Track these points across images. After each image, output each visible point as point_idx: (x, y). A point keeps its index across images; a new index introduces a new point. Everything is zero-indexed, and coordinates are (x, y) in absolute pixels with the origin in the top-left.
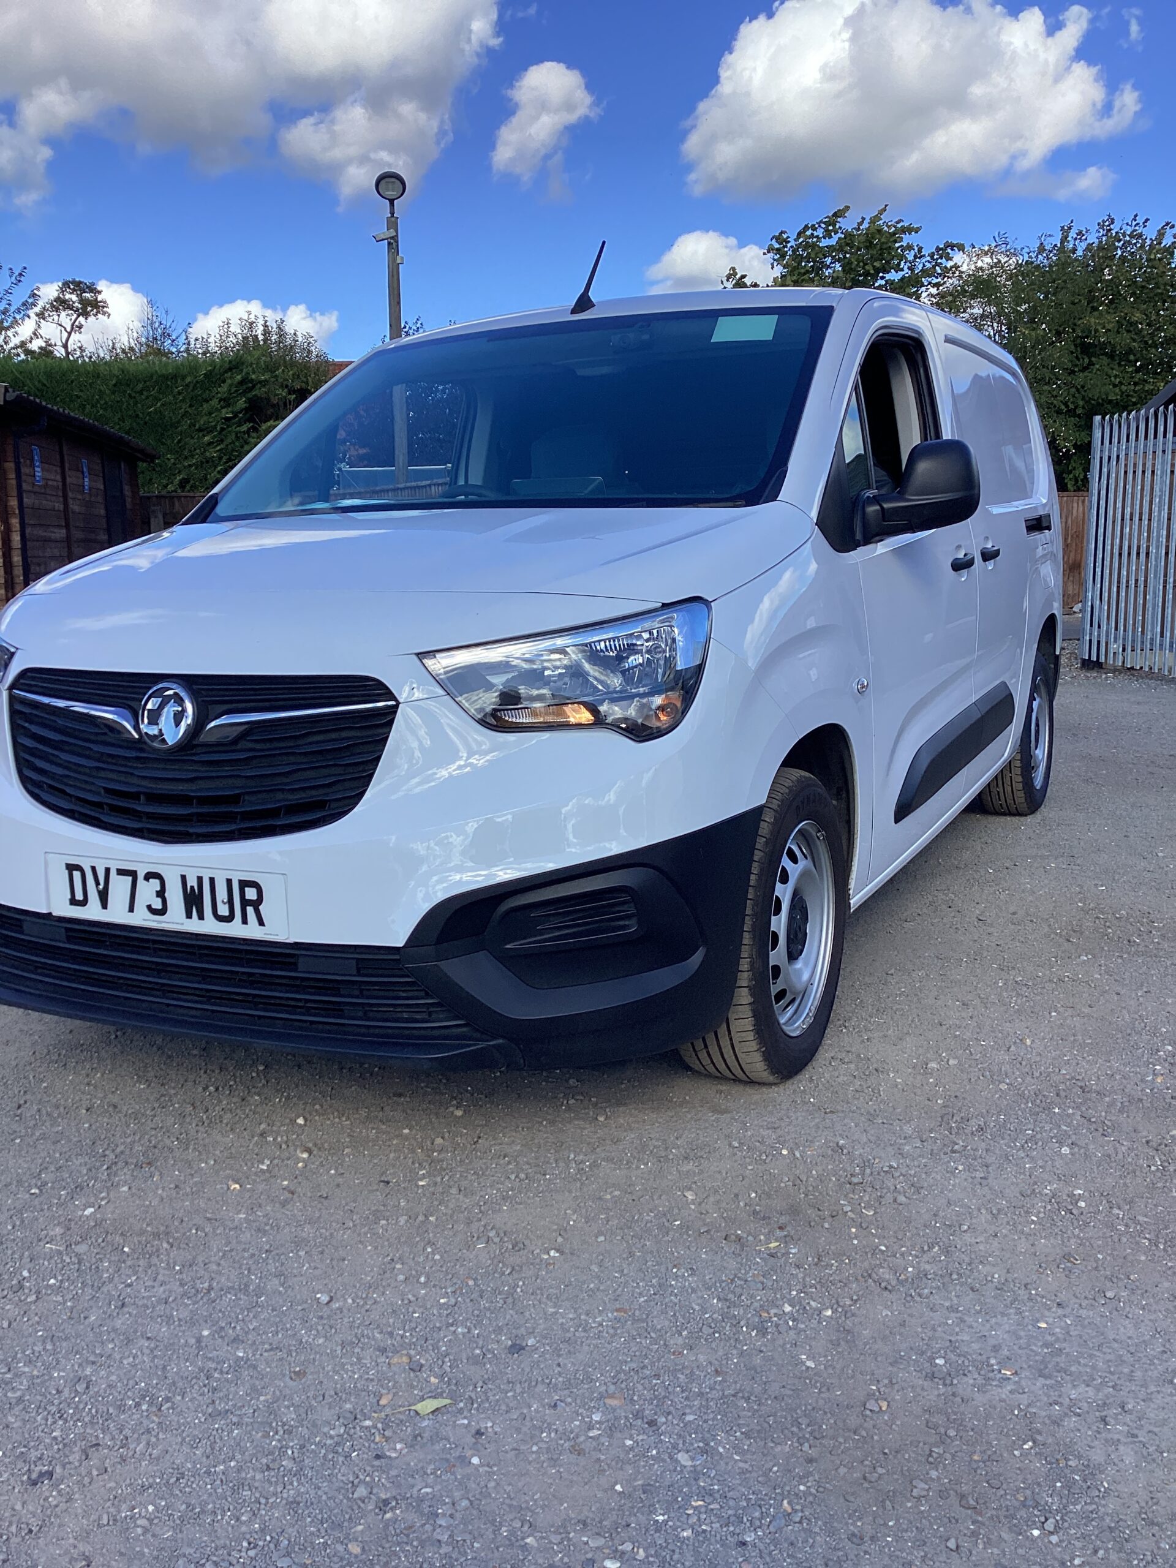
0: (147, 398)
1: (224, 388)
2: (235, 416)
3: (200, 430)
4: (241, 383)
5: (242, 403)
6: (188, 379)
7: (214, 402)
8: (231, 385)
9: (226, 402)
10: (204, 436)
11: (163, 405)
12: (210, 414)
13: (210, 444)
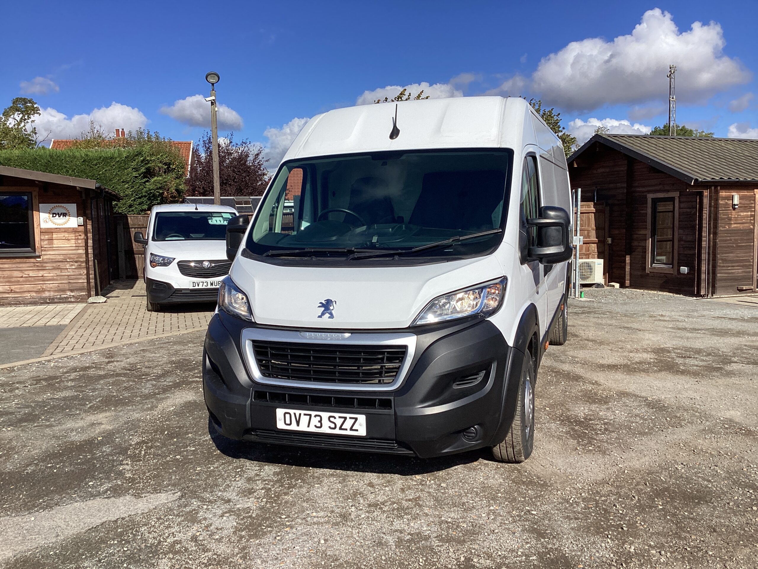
0: (98, 167)
1: (134, 163)
2: (140, 176)
3: (123, 182)
4: (142, 161)
5: (143, 170)
6: (118, 159)
7: (130, 169)
8: (138, 162)
9: (136, 170)
10: (125, 184)
11: (106, 171)
12: (128, 174)
13: (128, 188)
